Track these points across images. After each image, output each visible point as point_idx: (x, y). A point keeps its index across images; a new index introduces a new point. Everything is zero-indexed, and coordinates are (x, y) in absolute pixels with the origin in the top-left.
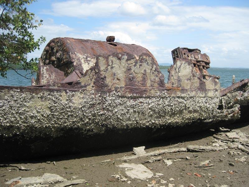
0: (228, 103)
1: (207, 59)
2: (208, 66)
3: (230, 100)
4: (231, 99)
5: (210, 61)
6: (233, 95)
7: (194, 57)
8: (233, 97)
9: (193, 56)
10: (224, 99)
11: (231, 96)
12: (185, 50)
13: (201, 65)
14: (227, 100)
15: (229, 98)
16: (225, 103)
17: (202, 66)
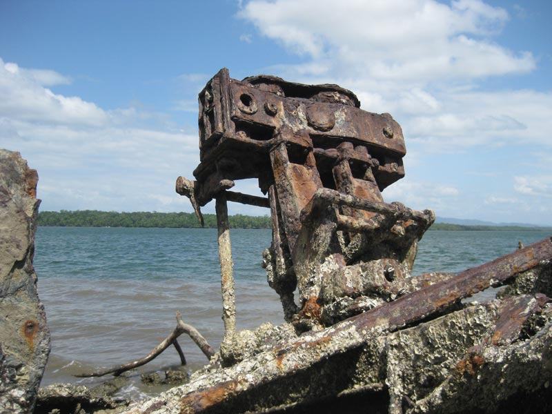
0: (422, 380)
1: (385, 132)
2: (390, 167)
3: (438, 361)
4: (443, 359)
5: (402, 147)
6: (453, 325)
7: (308, 119)
8: (453, 337)
9: (301, 115)
10: (399, 347)
11: (445, 333)
12: (263, 86)
13: (342, 159)
14: (418, 357)
15: (430, 345)
16: (403, 378)
17: (346, 164)
